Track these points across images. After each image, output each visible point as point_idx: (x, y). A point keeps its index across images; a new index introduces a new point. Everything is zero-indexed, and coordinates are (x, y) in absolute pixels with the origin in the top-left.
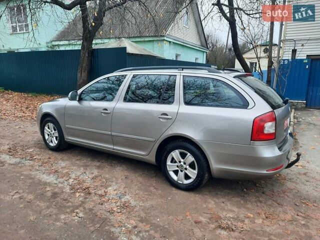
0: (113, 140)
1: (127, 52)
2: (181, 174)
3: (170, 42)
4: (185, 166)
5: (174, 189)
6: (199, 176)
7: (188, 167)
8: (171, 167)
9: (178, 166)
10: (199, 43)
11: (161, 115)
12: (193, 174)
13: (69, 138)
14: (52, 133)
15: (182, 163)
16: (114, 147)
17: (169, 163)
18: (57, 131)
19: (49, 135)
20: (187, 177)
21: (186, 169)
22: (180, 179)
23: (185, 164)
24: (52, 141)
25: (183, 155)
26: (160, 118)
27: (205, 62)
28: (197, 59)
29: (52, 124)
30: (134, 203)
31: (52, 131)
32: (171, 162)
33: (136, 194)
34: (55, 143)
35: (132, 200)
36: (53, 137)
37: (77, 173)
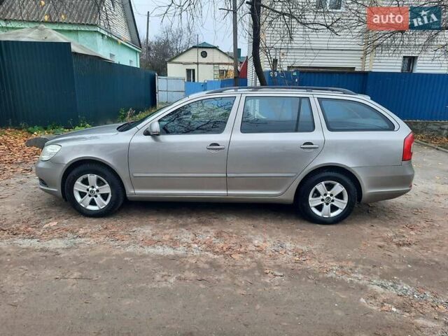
0: (228, 183)
1: (72, 51)
2: (327, 208)
4: (332, 198)
5: (318, 225)
6: (350, 205)
7: (335, 198)
8: (313, 202)
9: (323, 200)
11: (304, 145)
12: (342, 205)
14: (95, 189)
15: (328, 196)
16: (229, 192)
17: (310, 198)
18: (107, 185)
19: (86, 194)
20: (334, 208)
21: (333, 201)
22: (326, 213)
23: (331, 195)
24: (93, 203)
25: (330, 187)
26: (303, 148)
27: (139, 67)
28: (131, 61)
29: (96, 176)
30: (304, 248)
31: (93, 187)
32: (312, 197)
33: (292, 239)
34: (104, 204)
35: (298, 246)
36: (96, 196)
37: (186, 236)
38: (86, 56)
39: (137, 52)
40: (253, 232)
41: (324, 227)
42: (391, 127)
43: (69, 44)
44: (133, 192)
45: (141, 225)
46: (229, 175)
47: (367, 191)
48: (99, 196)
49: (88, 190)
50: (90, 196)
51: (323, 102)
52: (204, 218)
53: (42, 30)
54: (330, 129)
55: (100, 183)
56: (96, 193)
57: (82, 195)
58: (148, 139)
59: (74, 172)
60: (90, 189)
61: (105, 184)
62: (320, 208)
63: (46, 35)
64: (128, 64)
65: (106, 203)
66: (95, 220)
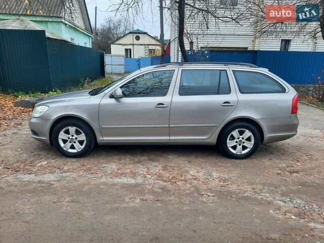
0: (170, 131)
1: (46, 36)
2: (239, 148)
3: (66, 24)
4: (243, 141)
5: (233, 160)
6: (256, 145)
7: (245, 141)
8: (230, 144)
9: (237, 142)
10: (83, 27)
11: (224, 103)
12: (250, 145)
13: (104, 138)
14: (74, 138)
15: (241, 139)
16: (171, 138)
17: (228, 141)
18: (83, 134)
19: (67, 141)
20: (244, 148)
21: (244, 143)
22: (239, 151)
23: (243, 139)
24: (72, 147)
25: (241, 133)
26: (223, 106)
27: (91, 47)
28: (85, 43)
29: (75, 128)
30: (226, 176)
31: (73, 136)
32: (229, 140)
33: (216, 170)
34: (80, 148)
35: (221, 175)
36: (75, 142)
37: (141, 169)
38: (56, 40)
39: (89, 36)
40: (189, 166)
41: (238, 161)
42: (283, 90)
43: (44, 31)
44: (102, 139)
45: (108, 162)
46: (171, 126)
47: (267, 135)
48: (77, 142)
49: (69, 138)
50: (70, 142)
51: (236, 73)
52: (152, 157)
53: (22, 21)
54: (242, 92)
55: (78, 133)
56: (75, 140)
57: (65, 141)
58: (113, 101)
59: (59, 125)
60: (71, 137)
61: (81, 133)
62: (234, 148)
63: (26, 25)
64: (83, 45)
65: (82, 147)
66: (74, 160)
